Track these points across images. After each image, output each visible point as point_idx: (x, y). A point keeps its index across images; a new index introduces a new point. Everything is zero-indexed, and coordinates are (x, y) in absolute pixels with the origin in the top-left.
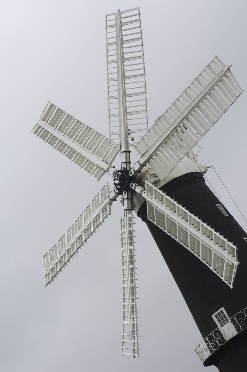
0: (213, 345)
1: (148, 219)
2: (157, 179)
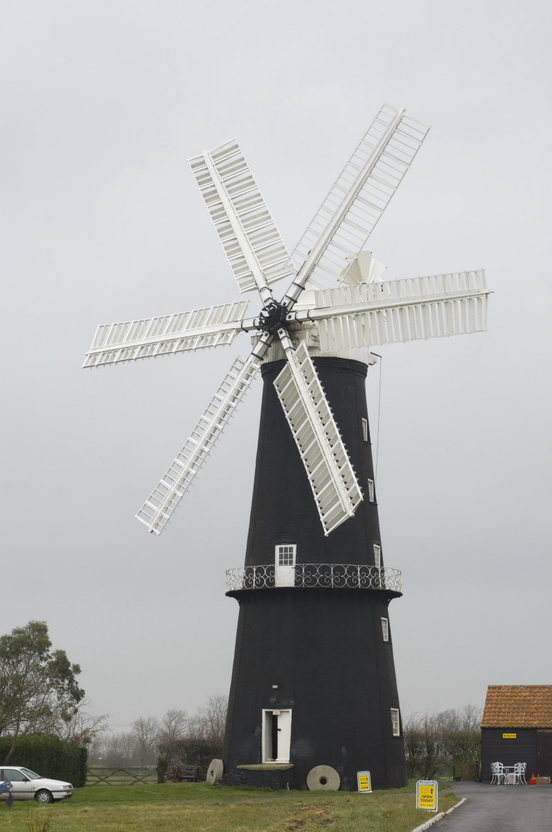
0: (257, 580)
2: (316, 344)
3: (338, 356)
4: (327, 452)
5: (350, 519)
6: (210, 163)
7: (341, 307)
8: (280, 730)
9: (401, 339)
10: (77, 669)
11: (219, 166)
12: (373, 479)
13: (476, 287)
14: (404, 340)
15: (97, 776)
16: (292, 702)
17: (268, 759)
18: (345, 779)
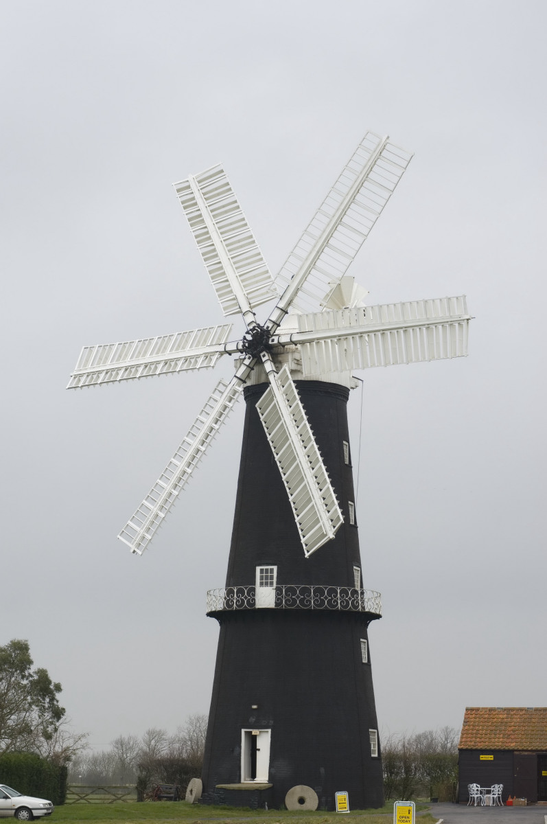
0: (238, 601)
1: (257, 405)
2: (298, 368)
3: (320, 380)
4: (309, 475)
5: (331, 541)
6: (195, 187)
7: (324, 331)
8: (259, 750)
9: (383, 364)
10: (58, 688)
11: (204, 191)
12: (353, 501)
13: (458, 312)
14: (386, 365)
15: (77, 794)
16: (272, 722)
17: (247, 779)
18: (323, 799)
